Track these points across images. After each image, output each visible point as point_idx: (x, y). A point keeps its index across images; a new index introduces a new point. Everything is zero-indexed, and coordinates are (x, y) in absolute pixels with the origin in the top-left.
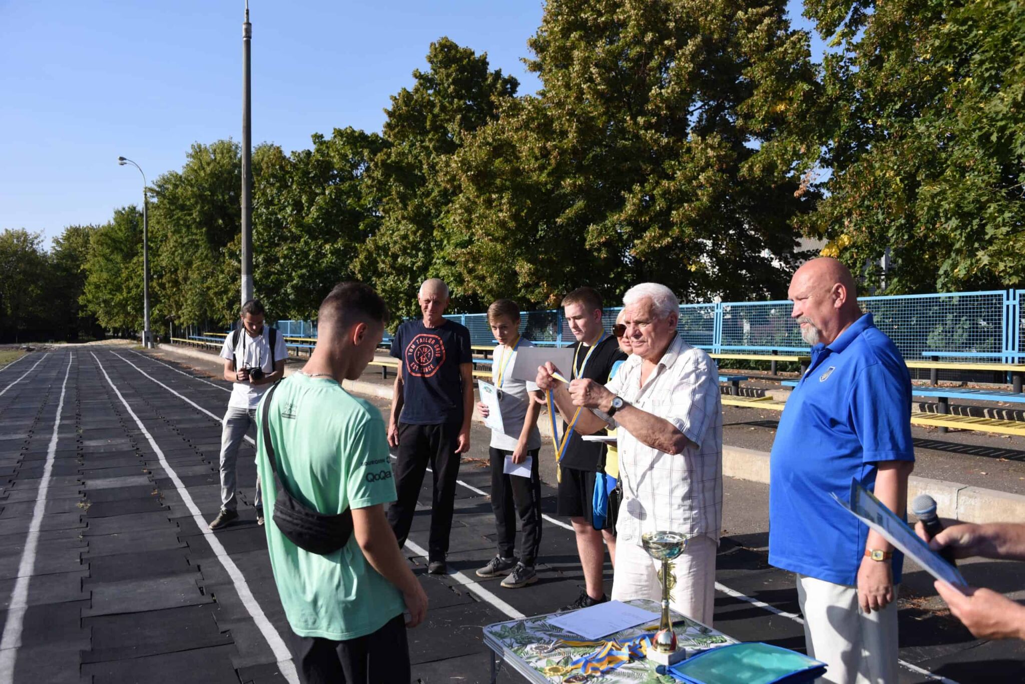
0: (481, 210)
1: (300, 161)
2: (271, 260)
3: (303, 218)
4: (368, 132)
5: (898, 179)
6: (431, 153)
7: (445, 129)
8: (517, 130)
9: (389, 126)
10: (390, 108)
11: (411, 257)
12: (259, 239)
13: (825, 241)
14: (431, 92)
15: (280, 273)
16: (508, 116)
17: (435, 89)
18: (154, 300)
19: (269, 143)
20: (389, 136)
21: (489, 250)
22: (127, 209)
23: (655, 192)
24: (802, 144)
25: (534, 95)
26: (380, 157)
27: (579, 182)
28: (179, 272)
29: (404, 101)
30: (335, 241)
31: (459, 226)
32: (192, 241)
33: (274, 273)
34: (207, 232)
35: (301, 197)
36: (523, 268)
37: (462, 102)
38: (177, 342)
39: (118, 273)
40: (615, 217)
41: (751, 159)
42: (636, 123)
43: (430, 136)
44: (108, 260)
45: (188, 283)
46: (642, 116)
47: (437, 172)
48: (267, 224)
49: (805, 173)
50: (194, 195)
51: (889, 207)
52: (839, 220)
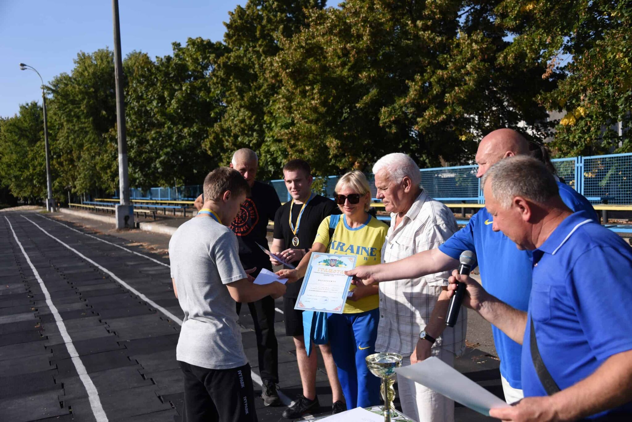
0: (298, 99)
1: (162, 64)
2: (142, 142)
3: (166, 109)
4: (214, 41)
5: (627, 59)
6: (261, 55)
7: (272, 37)
8: (323, 35)
9: (228, 36)
10: (228, 22)
11: (248, 137)
12: (132, 126)
13: (564, 112)
14: (259, 7)
15: (151, 151)
16: (316, 24)
17: (263, 6)
18: (55, 175)
19: (138, 51)
20: (229, 44)
21: (305, 130)
22: (30, 104)
23: (432, 80)
24: (547, 35)
25: (336, 7)
26: (221, 60)
27: (372, 75)
28: (73, 152)
29: (239, 16)
30: (191, 126)
31: (282, 112)
32: (82, 128)
33: (146, 152)
34: (94, 122)
35: (163, 93)
36: (332, 143)
37: (283, 15)
38: (73, 206)
39: (25, 154)
40: (402, 101)
41: (506, 50)
42: (415, 26)
43: (260, 43)
44: (16, 144)
45: (81, 161)
46: (421, 20)
47: (265, 69)
48: (139, 114)
49: (551, 59)
50: (81, 92)
51: (618, 83)
52: (576, 96)
